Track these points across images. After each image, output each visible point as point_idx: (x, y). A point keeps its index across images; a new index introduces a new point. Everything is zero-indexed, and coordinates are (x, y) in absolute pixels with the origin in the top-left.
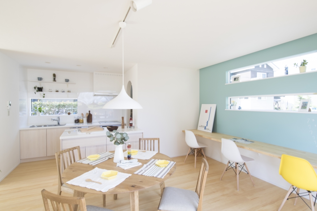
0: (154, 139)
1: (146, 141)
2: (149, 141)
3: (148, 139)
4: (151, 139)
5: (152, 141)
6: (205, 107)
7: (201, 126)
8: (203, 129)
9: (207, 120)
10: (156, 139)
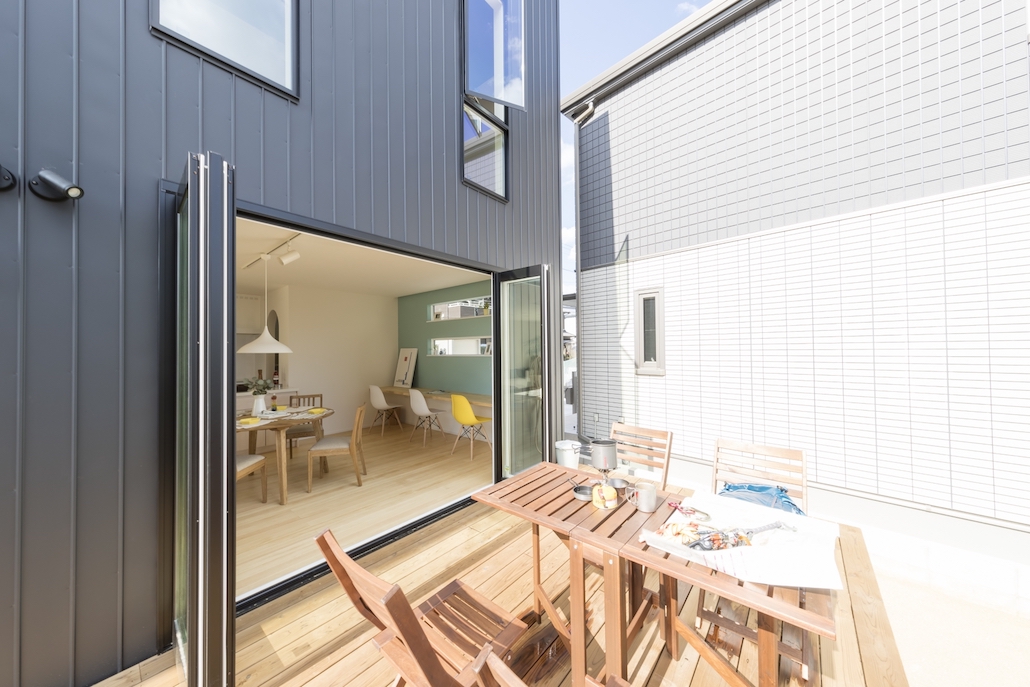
0: (314, 397)
1: (302, 400)
2: (307, 399)
3: (304, 397)
4: (309, 397)
5: (311, 399)
6: (405, 352)
7: (399, 381)
8: (400, 385)
9: (406, 370)
10: (318, 396)
